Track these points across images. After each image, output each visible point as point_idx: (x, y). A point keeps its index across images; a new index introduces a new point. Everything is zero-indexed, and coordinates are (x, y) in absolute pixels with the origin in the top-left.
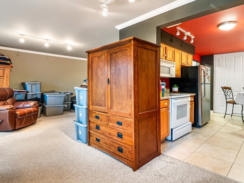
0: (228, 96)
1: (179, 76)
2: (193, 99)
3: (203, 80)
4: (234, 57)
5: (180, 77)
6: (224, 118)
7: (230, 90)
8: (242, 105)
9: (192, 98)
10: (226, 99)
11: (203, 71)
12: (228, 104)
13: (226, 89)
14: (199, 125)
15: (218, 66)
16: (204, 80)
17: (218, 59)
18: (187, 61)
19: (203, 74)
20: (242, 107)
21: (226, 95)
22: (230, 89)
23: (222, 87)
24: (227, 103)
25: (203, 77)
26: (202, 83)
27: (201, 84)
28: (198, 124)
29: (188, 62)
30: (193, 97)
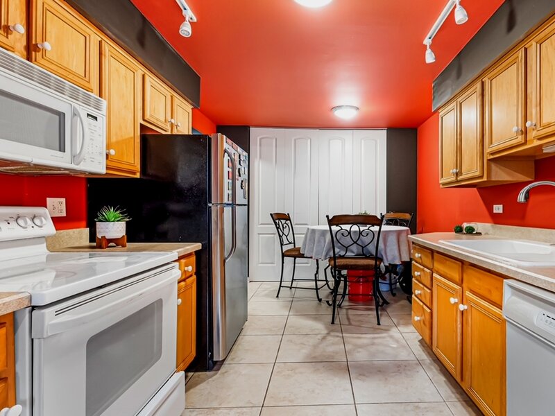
0: (284, 237)
1: (134, 173)
2: (190, 268)
3: (227, 191)
4: (295, 140)
5: (138, 176)
6: (277, 297)
7: (289, 222)
8: (317, 261)
9: (187, 265)
10: (282, 245)
11: (226, 157)
12: (285, 258)
13: (279, 219)
14: (214, 360)
15: (260, 157)
16: (230, 192)
17: (261, 139)
18: (172, 118)
19: (227, 169)
20: (318, 264)
21: (281, 234)
22: (287, 218)
23: (271, 214)
24: (283, 255)
25: (227, 181)
26: (226, 201)
27: (223, 205)
28: (212, 356)
29: (173, 121)
30: (193, 259)
